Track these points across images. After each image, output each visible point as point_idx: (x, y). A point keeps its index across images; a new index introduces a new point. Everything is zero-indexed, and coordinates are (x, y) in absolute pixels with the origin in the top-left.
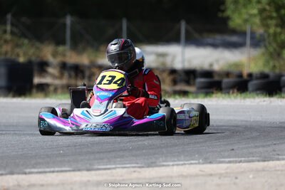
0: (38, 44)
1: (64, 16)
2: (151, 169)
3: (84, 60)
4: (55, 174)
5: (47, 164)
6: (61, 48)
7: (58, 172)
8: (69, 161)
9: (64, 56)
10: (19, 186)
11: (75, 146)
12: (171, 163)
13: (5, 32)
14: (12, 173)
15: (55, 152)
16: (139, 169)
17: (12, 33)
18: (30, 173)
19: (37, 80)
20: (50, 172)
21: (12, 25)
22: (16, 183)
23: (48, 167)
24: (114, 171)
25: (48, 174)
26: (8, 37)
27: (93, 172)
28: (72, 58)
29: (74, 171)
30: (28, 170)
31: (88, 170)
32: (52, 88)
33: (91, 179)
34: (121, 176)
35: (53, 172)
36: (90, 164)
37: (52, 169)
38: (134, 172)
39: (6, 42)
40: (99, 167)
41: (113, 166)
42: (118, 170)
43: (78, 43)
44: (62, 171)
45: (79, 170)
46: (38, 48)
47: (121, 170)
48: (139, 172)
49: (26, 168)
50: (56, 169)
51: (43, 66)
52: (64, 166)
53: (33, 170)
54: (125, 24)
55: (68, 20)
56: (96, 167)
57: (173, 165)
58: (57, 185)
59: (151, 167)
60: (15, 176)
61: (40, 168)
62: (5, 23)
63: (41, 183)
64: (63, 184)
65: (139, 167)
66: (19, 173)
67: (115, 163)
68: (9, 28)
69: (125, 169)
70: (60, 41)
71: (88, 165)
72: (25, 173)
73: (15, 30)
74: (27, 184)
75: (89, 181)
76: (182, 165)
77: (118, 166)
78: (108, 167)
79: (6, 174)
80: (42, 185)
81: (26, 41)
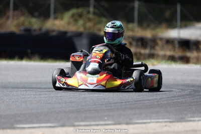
3: (148, 34)
6: (130, 25)
13: (89, 12)
17: (94, 13)
21: (95, 7)
26: (91, 16)
39: (90, 20)
54: (179, 7)
62: (89, 6)
68: (92, 9)
73: (97, 11)
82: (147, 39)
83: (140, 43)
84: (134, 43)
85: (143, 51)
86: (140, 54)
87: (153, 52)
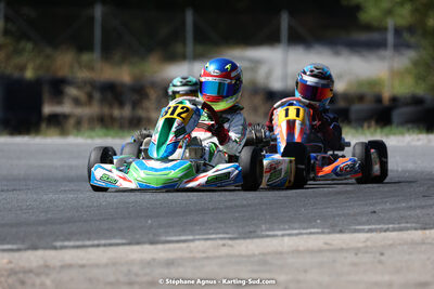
2: (248, 241)
4: (102, 249)
5: (88, 235)
7: (105, 245)
10: (47, 266)
12: (280, 233)
14: (35, 248)
16: (230, 242)
18: (62, 248)
19: (47, 109)
20: (93, 246)
22: (41, 262)
23: (89, 239)
24: (192, 244)
25: (90, 250)
27: (160, 246)
29: (129, 244)
30: (58, 244)
31: (152, 243)
32: (72, 121)
33: (156, 256)
34: (204, 252)
35: (98, 246)
37: (96, 242)
38: (224, 245)
40: (169, 238)
41: (191, 237)
42: (197, 243)
44: (111, 245)
45: (138, 243)
46: (48, 57)
47: (202, 242)
48: (231, 246)
49: (55, 240)
50: (103, 242)
52: (114, 237)
53: (66, 243)
56: (163, 238)
57: (283, 235)
58: (106, 265)
59: (249, 238)
60: (40, 253)
61: (78, 240)
63: (81, 262)
64: (114, 264)
65: (230, 239)
66: (45, 248)
67: (192, 233)
69: (209, 242)
72: (55, 248)
74: (58, 264)
75: (154, 260)
76: (297, 235)
77: (197, 237)
78: (183, 238)
79: (26, 249)
80: (83, 266)
81: (29, 46)
82: (123, 85)
84: (97, 95)
85: (116, 112)
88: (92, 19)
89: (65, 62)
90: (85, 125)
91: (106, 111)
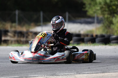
0: (4, 23)
1: (15, 10)
3: (24, 29)
6: (14, 24)
8: (18, 73)
9: (15, 27)
11: (20, 67)
15: (12, 70)
19: (3, 38)
23: (8, 76)
28: (19, 29)
32: (10, 42)
36: (27, 75)
43: (21, 22)
51: (6, 32)
55: (17, 12)
70: (13, 21)
71: (26, 75)
78: (35, 76)
83: (20, 35)
86: (21, 41)
87: (28, 39)
88: (15, 14)
89: (8, 26)
90: (13, 42)
91: (19, 39)
